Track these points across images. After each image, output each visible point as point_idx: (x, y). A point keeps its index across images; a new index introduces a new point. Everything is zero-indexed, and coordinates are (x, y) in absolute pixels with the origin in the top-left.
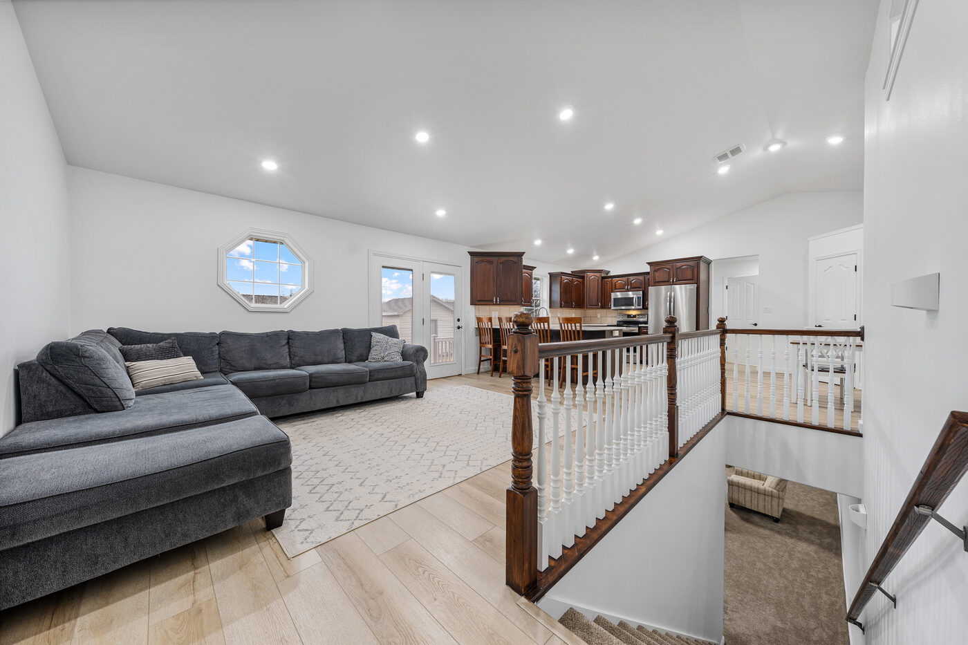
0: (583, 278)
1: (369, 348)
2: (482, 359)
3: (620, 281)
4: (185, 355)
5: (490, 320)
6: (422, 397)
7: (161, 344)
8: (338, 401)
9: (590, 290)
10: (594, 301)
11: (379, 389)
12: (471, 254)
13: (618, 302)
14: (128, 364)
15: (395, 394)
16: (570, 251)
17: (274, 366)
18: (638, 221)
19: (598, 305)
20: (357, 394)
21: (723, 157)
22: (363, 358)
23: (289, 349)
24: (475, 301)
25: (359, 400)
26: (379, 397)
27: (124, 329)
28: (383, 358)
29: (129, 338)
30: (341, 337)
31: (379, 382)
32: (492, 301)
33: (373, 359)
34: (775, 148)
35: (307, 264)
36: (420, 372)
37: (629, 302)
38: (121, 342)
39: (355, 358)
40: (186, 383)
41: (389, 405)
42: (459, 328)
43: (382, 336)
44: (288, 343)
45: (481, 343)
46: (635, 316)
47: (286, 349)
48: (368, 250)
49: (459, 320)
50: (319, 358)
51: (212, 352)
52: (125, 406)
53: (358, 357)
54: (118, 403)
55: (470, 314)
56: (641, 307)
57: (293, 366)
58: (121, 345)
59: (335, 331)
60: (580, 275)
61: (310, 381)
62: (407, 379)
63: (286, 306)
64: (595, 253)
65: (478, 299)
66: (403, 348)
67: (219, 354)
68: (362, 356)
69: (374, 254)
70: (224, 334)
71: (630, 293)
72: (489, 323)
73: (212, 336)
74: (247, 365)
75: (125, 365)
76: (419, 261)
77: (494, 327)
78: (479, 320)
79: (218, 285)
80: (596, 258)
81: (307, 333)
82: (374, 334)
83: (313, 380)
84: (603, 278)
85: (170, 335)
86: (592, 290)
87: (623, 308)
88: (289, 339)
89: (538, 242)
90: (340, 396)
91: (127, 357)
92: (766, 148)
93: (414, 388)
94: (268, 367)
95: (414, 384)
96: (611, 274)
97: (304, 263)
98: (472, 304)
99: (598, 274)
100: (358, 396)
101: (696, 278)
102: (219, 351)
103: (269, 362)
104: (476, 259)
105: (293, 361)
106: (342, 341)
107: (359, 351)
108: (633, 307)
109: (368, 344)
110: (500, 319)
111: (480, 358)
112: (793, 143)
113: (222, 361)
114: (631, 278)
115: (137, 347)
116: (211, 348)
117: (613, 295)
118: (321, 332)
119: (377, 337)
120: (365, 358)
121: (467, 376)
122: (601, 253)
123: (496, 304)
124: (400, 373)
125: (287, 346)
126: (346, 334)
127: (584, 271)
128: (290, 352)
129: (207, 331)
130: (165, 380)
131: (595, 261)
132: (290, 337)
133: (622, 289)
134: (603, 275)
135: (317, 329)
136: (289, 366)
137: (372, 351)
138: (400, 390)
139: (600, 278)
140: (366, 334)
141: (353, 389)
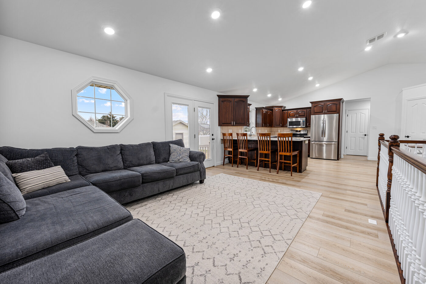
0: (272, 110)
1: (169, 154)
2: (226, 157)
3: (292, 112)
4: (56, 165)
5: (231, 134)
6: (203, 183)
7: (37, 157)
8: (159, 190)
9: (276, 117)
10: (278, 123)
11: (182, 180)
12: (219, 96)
13: (292, 123)
14: (14, 175)
15: (190, 182)
16: (269, 95)
17: (114, 168)
18: (310, 78)
19: (280, 125)
20: (170, 184)
21: (371, 41)
22: (166, 160)
23: (122, 157)
24: (221, 124)
25: (171, 188)
26: (181, 185)
27: (8, 147)
28: (179, 160)
29: (12, 154)
30: (152, 148)
31: (181, 176)
32: (231, 123)
33: (173, 160)
34: (401, 36)
35: (129, 101)
36: (202, 168)
37: (298, 123)
38: (6, 157)
39: (161, 160)
40: (59, 185)
41: (187, 189)
42: (213, 139)
43: (176, 146)
44: (121, 153)
45: (225, 148)
46: (300, 131)
47: (120, 157)
48: (164, 93)
49: (213, 135)
50: (142, 162)
51: (73, 161)
52: (20, 216)
53: (163, 159)
54: (13, 215)
55: (218, 132)
56: (305, 126)
57: (125, 167)
58: (6, 160)
59: (148, 144)
60: (271, 109)
61: (143, 179)
62: (196, 173)
63: (117, 128)
64: (279, 97)
65: (223, 123)
66: (190, 153)
67: (78, 162)
68: (165, 159)
69: (168, 96)
70: (80, 148)
71: (299, 119)
72: (231, 137)
73: (71, 150)
74: (98, 169)
75: (12, 176)
76: (192, 100)
77: (233, 139)
78: (224, 135)
79: (73, 115)
80: (280, 99)
81: (132, 146)
82: (171, 145)
83: (144, 177)
84: (283, 110)
85: (43, 151)
86: (277, 117)
87: (295, 127)
88: (121, 150)
89: (255, 90)
90: (160, 186)
91: (14, 169)
92: (395, 36)
93: (199, 178)
94: (110, 169)
95: (199, 176)
96: (287, 108)
97: (127, 101)
98: (219, 125)
99: (280, 108)
100: (170, 185)
101: (338, 110)
102: (78, 160)
103: (111, 166)
104: (221, 99)
105: (125, 165)
106: (153, 150)
107: (164, 156)
108: (300, 127)
109: (169, 151)
110: (238, 134)
111: (225, 156)
112: (412, 33)
113: (80, 166)
114: (299, 110)
115: (20, 161)
116: (72, 159)
117: (289, 120)
118: (140, 145)
119: (173, 147)
120: (167, 160)
121: (217, 167)
122: (283, 96)
123: (233, 126)
124: (192, 170)
125: (120, 155)
126: (155, 145)
127: (273, 107)
128: (122, 158)
129: (68, 146)
130: (44, 185)
131: (280, 101)
132: (123, 149)
133: (293, 116)
134: (283, 109)
135: (137, 143)
136: (123, 167)
137: (171, 156)
138: (193, 180)
139: (281, 111)
140: (166, 145)
141: (167, 181)
